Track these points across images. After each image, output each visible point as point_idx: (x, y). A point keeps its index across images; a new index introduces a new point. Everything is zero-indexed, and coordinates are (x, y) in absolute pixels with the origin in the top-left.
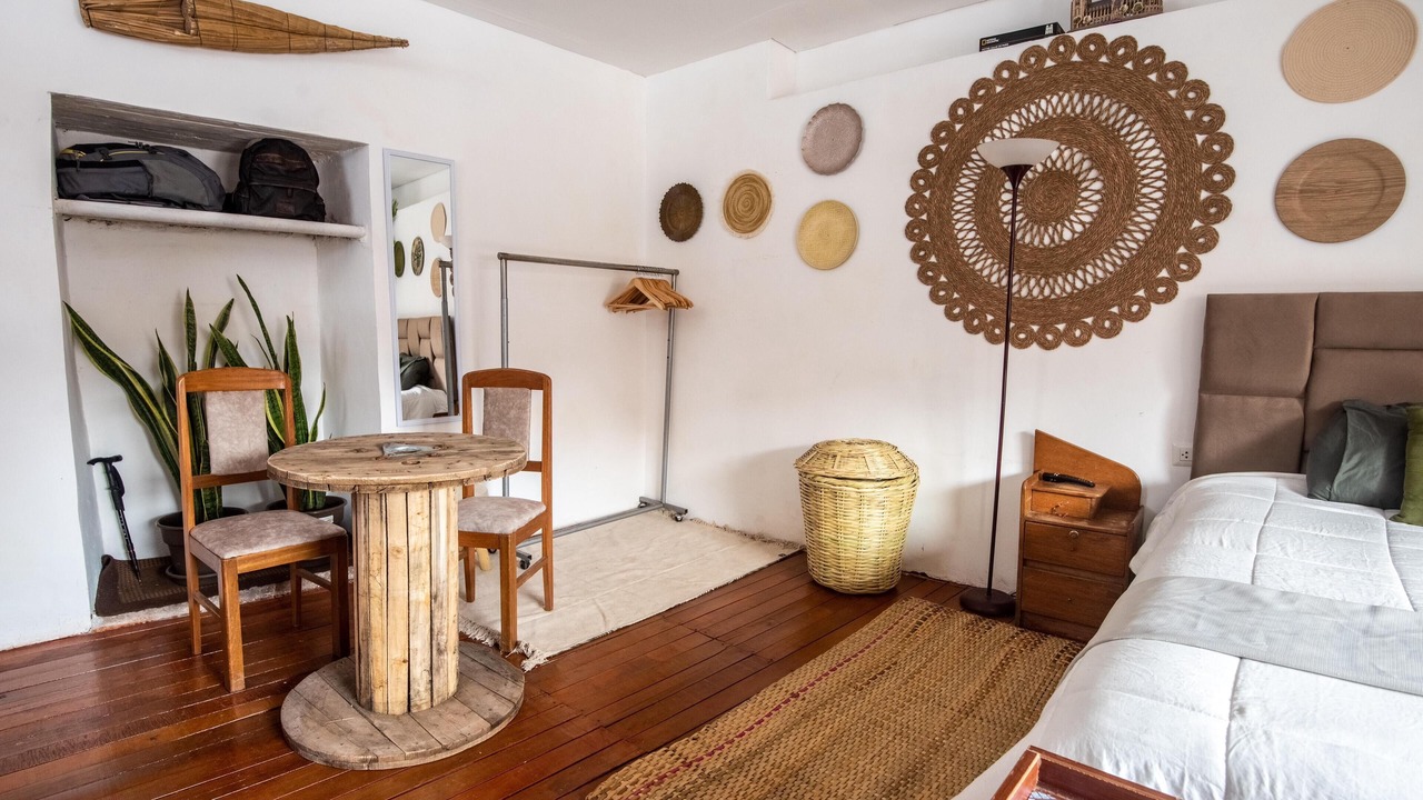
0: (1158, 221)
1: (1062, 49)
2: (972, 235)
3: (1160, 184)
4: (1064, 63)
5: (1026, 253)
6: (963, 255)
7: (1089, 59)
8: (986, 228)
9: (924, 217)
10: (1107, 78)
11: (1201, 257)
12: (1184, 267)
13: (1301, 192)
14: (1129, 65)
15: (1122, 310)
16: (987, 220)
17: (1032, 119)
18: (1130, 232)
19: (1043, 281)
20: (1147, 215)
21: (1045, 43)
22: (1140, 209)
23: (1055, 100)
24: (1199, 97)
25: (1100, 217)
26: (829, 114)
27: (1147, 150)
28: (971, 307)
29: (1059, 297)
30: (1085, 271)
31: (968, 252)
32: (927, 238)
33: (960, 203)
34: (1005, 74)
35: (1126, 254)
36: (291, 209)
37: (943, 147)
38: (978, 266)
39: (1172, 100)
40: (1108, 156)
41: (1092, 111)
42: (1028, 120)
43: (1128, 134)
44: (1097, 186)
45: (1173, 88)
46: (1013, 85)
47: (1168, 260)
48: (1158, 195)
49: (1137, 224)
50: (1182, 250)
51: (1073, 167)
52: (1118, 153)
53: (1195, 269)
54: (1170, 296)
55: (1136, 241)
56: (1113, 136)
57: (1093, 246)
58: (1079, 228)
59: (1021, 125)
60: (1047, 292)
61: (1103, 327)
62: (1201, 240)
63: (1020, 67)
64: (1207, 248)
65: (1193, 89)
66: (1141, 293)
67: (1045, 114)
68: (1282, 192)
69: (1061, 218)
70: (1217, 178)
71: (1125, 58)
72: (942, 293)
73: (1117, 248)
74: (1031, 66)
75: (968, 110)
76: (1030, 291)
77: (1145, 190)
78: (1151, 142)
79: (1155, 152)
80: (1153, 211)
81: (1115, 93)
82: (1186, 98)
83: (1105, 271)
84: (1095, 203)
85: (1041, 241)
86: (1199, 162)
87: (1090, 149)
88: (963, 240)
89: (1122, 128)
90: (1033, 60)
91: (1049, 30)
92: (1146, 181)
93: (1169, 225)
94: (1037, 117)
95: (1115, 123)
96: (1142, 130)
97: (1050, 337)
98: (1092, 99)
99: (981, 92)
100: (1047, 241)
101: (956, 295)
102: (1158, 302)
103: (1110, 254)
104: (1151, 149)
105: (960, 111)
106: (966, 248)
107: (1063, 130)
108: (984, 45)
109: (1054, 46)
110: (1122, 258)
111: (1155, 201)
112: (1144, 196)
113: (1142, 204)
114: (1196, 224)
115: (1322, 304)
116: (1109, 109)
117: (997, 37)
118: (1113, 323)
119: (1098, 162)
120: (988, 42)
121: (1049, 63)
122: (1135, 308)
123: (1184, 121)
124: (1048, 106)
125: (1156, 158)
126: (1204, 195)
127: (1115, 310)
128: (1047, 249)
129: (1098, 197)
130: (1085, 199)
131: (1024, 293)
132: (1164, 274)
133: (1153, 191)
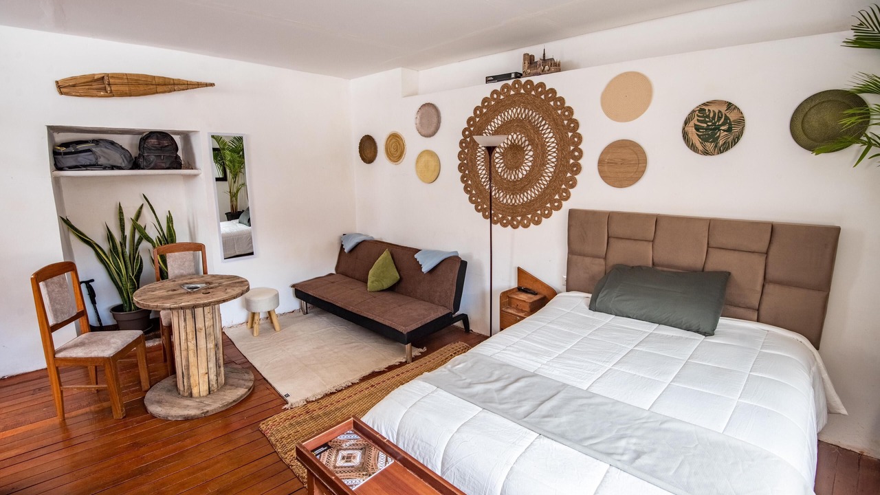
0: (554, 172)
1: (517, 86)
2: (484, 172)
3: (555, 155)
4: (518, 93)
5: (505, 183)
6: (481, 181)
7: (528, 92)
9: (465, 162)
10: (534, 102)
11: (570, 190)
12: (564, 194)
13: (608, 163)
14: (543, 97)
15: (541, 212)
17: (506, 119)
18: (544, 176)
19: (512, 196)
20: (550, 169)
21: (510, 82)
22: (548, 166)
23: (515, 110)
24: (569, 115)
25: (532, 168)
26: (426, 108)
27: (549, 137)
28: (485, 207)
29: (518, 205)
30: (527, 193)
32: (467, 172)
33: (479, 156)
34: (495, 96)
35: (543, 187)
36: (163, 165)
37: (472, 129)
39: (559, 115)
40: (535, 140)
41: (529, 118)
42: (504, 119)
43: (542, 130)
44: (531, 153)
45: (559, 110)
46: (498, 101)
47: (558, 191)
48: (554, 160)
49: (546, 173)
50: (563, 186)
51: (522, 144)
52: (539, 139)
53: (568, 196)
54: (559, 208)
55: (546, 181)
56: (536, 130)
57: (530, 181)
58: (525, 173)
59: (502, 121)
60: (513, 202)
61: (535, 220)
62: (571, 182)
63: (501, 94)
64: (573, 186)
65: (567, 111)
66: (548, 205)
67: (511, 117)
68: (601, 162)
69: (517, 167)
70: (576, 154)
71: (541, 93)
72: (474, 199)
73: (539, 183)
74: (505, 93)
75: (481, 112)
76: (507, 201)
77: (549, 157)
78: (551, 135)
79: (553, 140)
80: (552, 167)
81: (537, 109)
82: (564, 115)
83: (535, 194)
84: (531, 161)
85: (511, 178)
86: (569, 146)
87: (528, 136)
88: (481, 174)
89: (540, 127)
90: (506, 90)
91: (513, 76)
92: (550, 153)
93: (558, 174)
94: (508, 118)
95: (538, 124)
96: (548, 128)
97: (515, 223)
98: (529, 112)
99: (486, 104)
100: (513, 178)
101: (479, 200)
102: (555, 210)
103: (537, 186)
104: (551, 138)
105: (478, 112)
106: (482, 178)
107: (517, 125)
108: (488, 80)
109: (514, 84)
110: (541, 188)
111: (553, 162)
112: (549, 160)
113: (548, 164)
114: (569, 175)
115: (611, 217)
116: (536, 117)
117: (492, 77)
118: (538, 218)
119: (532, 142)
120: (489, 79)
121: (512, 93)
122: (546, 212)
123: (563, 126)
124: (512, 113)
125: (553, 142)
126: (572, 161)
127: (539, 212)
128: (513, 181)
129: (531, 159)
130: (527, 159)
131: (505, 201)
132: (557, 197)
133: (552, 158)
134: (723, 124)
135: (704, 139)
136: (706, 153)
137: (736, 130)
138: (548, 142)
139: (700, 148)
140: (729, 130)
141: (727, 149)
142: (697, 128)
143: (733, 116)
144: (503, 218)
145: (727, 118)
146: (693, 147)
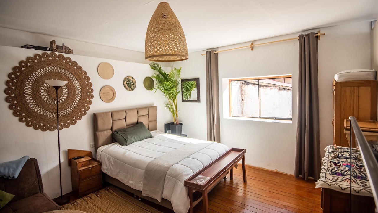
0: (80, 98)
2: (32, 101)
5: (50, 106)
8: (37, 99)
11: (90, 106)
12: (87, 108)
13: (103, 94)
15: (76, 118)
16: (37, 97)
18: (75, 101)
22: (77, 96)
23: (53, 68)
28: (35, 122)
30: (66, 110)
31: (32, 106)
32: (15, 102)
34: (38, 58)
37: (18, 74)
38: (36, 110)
39: (80, 74)
41: (63, 72)
44: (67, 90)
45: (80, 71)
46: (40, 61)
47: (83, 107)
49: (76, 99)
50: (86, 104)
52: (70, 83)
53: (89, 108)
54: (85, 114)
55: (77, 103)
57: (67, 104)
58: (63, 100)
61: (73, 123)
63: (42, 57)
64: (90, 104)
65: (84, 72)
66: (79, 114)
67: (51, 71)
68: (100, 94)
70: (90, 90)
71: (69, 62)
72: (24, 119)
73: (73, 104)
74: (45, 58)
77: (77, 92)
80: (79, 96)
82: (83, 74)
84: (66, 94)
85: (54, 103)
86: (87, 87)
88: (29, 102)
89: (70, 78)
90: (46, 56)
91: (48, 49)
92: (77, 90)
93: (83, 99)
95: (69, 76)
96: (75, 79)
97: (60, 127)
99: (30, 60)
101: (29, 119)
102: (83, 115)
103: (72, 106)
105: (23, 64)
109: (51, 54)
110: (74, 107)
111: (79, 94)
112: (77, 93)
114: (88, 99)
115: (112, 113)
118: (75, 121)
120: (30, 46)
121: (50, 58)
122: (79, 117)
123: (83, 78)
124: (51, 69)
126: (88, 94)
127: (74, 118)
130: (64, 93)
131: (51, 116)
132: (83, 110)
133: (79, 92)
134: (132, 83)
135: (129, 87)
136: (130, 91)
137: (135, 84)
138: (76, 85)
139: (128, 89)
140: (133, 84)
141: (134, 89)
142: (127, 83)
143: (134, 81)
144: (51, 126)
145: (132, 81)
146: (127, 89)
